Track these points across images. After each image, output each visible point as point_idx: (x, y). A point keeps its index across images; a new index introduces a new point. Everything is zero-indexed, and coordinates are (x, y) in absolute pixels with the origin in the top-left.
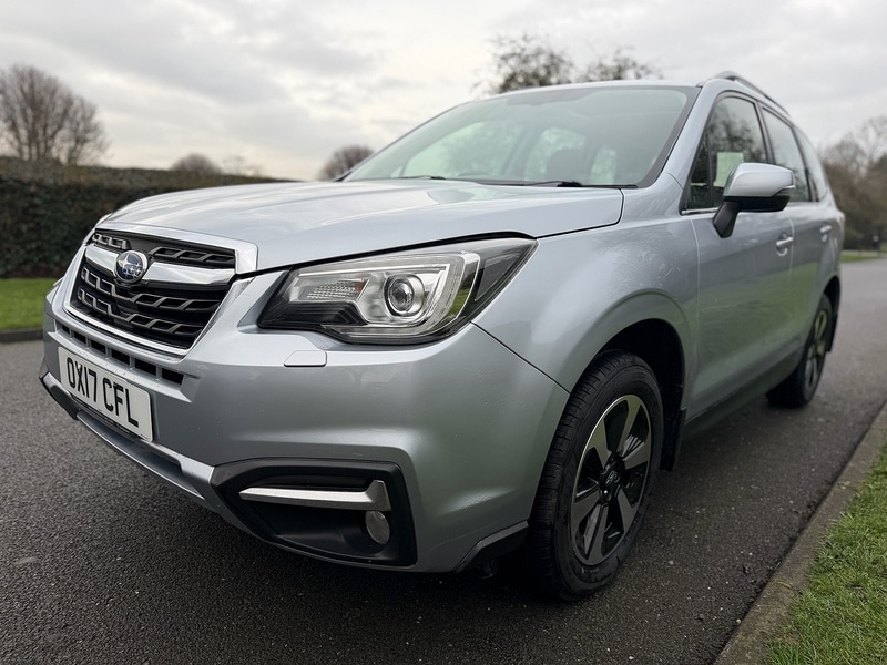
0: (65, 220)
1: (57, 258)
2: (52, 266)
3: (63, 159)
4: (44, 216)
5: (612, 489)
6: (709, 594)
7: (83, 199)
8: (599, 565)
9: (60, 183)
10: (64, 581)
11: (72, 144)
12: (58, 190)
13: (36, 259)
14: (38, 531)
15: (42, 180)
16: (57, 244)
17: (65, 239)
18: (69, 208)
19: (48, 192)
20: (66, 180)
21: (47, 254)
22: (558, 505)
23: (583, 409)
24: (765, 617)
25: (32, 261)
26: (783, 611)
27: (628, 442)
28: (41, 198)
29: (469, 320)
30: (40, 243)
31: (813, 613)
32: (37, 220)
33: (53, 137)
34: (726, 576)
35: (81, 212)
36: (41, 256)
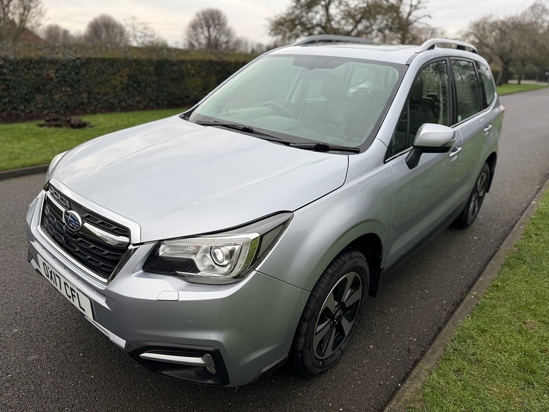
0: (24, 82)
1: (22, 107)
2: (20, 112)
3: (17, 20)
4: (10, 80)
5: (339, 318)
6: (388, 367)
7: (34, 68)
8: (331, 357)
9: (19, 58)
10: (54, 370)
11: (22, 10)
12: (17, 63)
13: (9, 109)
14: (37, 337)
15: (6, 56)
16: (21, 98)
17: (26, 94)
18: (26, 74)
19: (11, 65)
20: (22, 56)
21: (15, 105)
22: (305, 341)
23: (320, 292)
24: (409, 390)
25: (7, 109)
26: (419, 385)
27: (349, 292)
28: (7, 68)
29: (254, 269)
30: (10, 98)
31: (433, 388)
32: (7, 83)
33: (8, 5)
34: (399, 355)
35: (34, 76)
36: (12, 106)
